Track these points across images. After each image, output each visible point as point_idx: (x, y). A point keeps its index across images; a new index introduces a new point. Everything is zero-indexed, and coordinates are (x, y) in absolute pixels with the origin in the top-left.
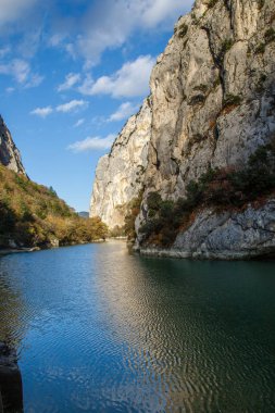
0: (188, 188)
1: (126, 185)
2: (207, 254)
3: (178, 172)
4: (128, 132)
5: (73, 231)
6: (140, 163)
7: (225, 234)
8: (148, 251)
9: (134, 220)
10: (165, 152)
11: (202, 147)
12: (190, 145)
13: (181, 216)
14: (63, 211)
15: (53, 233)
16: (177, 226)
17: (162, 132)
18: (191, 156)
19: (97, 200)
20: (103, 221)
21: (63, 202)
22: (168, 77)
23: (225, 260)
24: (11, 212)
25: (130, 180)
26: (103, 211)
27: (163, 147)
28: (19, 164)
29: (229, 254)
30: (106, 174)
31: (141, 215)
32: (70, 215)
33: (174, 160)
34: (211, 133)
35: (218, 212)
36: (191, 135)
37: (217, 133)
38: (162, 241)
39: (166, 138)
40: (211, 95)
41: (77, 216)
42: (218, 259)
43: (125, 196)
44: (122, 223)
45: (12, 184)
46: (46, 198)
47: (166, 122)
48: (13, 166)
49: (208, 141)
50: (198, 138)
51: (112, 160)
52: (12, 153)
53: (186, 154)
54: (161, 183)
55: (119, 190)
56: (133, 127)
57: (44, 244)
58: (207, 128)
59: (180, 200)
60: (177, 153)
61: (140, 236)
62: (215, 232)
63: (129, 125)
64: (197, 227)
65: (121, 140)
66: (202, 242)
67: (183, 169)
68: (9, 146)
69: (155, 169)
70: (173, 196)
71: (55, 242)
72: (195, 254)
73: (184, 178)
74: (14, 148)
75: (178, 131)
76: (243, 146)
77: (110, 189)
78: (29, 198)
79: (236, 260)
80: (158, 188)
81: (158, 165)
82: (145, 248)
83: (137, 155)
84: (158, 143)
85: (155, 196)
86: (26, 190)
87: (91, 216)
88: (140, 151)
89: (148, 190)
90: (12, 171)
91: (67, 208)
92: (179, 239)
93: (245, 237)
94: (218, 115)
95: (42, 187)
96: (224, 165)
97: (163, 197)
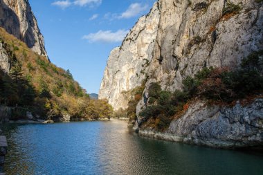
0: (185, 82)
1: (132, 74)
2: (196, 141)
3: (177, 68)
4: (138, 29)
5: (83, 109)
6: (146, 57)
7: (214, 125)
8: (146, 132)
9: (136, 105)
10: (168, 49)
11: (200, 48)
12: (190, 45)
13: (176, 105)
14: (76, 91)
15: (66, 109)
16: (172, 114)
17: (167, 32)
18: (190, 55)
19: (106, 85)
20: (110, 103)
21: (77, 84)
23: (211, 147)
24: (32, 88)
25: (135, 71)
26: (111, 95)
27: (166, 46)
28: (42, 48)
29: (216, 142)
30: (116, 63)
31: (142, 101)
32: (82, 96)
33: (174, 57)
34: (209, 37)
35: (209, 105)
36: (192, 37)
37: (215, 37)
38: (158, 125)
39: (170, 37)
40: (213, 3)
41: (88, 96)
42: (206, 146)
43: (130, 84)
44: (125, 107)
45: (34, 64)
46: (63, 79)
47: (172, 24)
48: (36, 49)
49: (206, 43)
50: (198, 41)
51: (122, 52)
52: (36, 38)
53: (186, 53)
54: (161, 76)
55: (125, 78)
56: (142, 26)
57: (57, 118)
58: (207, 32)
59: (177, 91)
60: (178, 51)
61: (139, 119)
62: (204, 122)
63: (139, 23)
64: (189, 116)
65: (132, 36)
66: (193, 129)
67: (182, 65)
68: (35, 32)
69: (158, 63)
70: (171, 88)
71: (67, 117)
72: (185, 139)
73: (182, 73)
74: (39, 33)
75: (181, 32)
76: (237, 50)
77: (118, 76)
78: (48, 77)
79: (222, 148)
80: (159, 79)
81: (160, 60)
82: (143, 130)
84: (163, 42)
85: (155, 86)
86: (46, 71)
87: (100, 98)
88: (147, 46)
89: (150, 81)
90: (36, 54)
91: (80, 89)
92: (173, 124)
93: (231, 129)
94: (218, 21)
95: (61, 69)
96: (218, 65)
97: (163, 88)
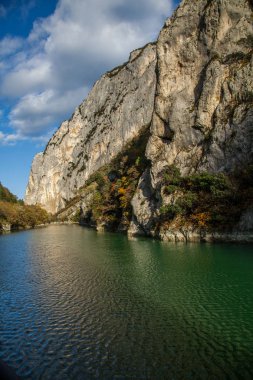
1: (58, 178)
4: (61, 134)
6: (71, 161)
10: (183, 120)
17: (173, 100)
19: (32, 191)
22: (181, 41)
25: (61, 175)
27: (179, 115)
30: (41, 169)
39: (182, 105)
43: (57, 188)
47: (180, 89)
51: (47, 157)
54: (174, 156)
56: (66, 130)
60: (204, 119)
63: (62, 128)
65: (56, 141)
77: (44, 182)
80: (171, 162)
83: (69, 154)
88: (71, 150)
